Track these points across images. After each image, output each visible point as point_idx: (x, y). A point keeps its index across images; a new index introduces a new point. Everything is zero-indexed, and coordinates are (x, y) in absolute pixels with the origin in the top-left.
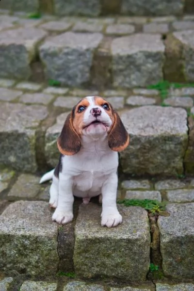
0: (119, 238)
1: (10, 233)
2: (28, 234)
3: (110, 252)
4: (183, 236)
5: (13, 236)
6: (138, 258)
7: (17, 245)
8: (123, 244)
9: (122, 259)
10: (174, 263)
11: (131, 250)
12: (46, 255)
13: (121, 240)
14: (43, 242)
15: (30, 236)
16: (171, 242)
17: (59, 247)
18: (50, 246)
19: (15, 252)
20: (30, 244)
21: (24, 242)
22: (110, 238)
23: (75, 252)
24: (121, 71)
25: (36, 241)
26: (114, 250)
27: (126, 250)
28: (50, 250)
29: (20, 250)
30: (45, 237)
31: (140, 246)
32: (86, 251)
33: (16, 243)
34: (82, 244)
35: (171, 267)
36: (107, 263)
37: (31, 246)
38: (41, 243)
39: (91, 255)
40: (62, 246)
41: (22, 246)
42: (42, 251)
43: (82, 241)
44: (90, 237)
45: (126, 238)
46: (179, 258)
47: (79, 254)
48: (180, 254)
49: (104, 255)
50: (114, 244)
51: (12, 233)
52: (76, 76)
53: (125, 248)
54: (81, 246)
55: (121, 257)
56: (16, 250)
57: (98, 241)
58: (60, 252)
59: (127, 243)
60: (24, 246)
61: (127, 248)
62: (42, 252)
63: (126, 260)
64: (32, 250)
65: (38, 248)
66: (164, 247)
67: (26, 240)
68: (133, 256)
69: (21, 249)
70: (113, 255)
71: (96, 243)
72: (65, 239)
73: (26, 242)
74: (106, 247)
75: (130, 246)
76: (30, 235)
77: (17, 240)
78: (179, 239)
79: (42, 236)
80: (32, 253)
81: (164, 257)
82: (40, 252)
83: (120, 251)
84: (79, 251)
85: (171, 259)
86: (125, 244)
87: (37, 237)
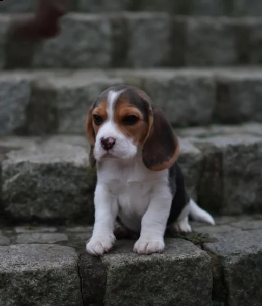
0: (173, 258)
1: (6, 271)
2: (34, 269)
3: (160, 283)
4: (256, 253)
5: (10, 275)
6: (200, 288)
7: (17, 289)
8: (180, 268)
9: (177, 294)
10: (246, 295)
11: (191, 277)
12: (64, 300)
13: (177, 261)
14: (59, 279)
15: (38, 272)
16: (241, 262)
17: (82, 286)
18: (71, 283)
19: (13, 301)
20: (39, 285)
21: (28, 283)
22: (161, 260)
23: (108, 290)
24: (69, 110)
25: (49, 278)
26: (166, 281)
27: (183, 278)
28: (71, 290)
29: (21, 297)
30: (63, 269)
31: (203, 269)
32: (124, 286)
33: (15, 285)
34: (119, 275)
35: (242, 302)
36: (155, 302)
37: (40, 288)
38: (55, 281)
39: (132, 293)
40: (87, 283)
41: (24, 291)
42: (57, 294)
43: (120, 270)
44: (131, 262)
45: (183, 258)
46: (252, 287)
47: (115, 291)
48: (252, 281)
49: (151, 291)
50: (167, 269)
51: (9, 270)
52: (7, 119)
53: (181, 275)
54: (118, 278)
55: (176, 290)
56: (14, 299)
57: (142, 268)
58: (85, 293)
59: (186, 266)
60: (29, 289)
61: (184, 275)
62: (57, 296)
63: (183, 294)
64: (41, 294)
65: (50, 289)
66: (232, 272)
67: (31, 280)
68: (193, 287)
69: (24, 294)
70: (165, 288)
71: (140, 271)
72: (90, 273)
73: (32, 282)
74: (154, 276)
75: (189, 271)
76: (39, 270)
77: (18, 280)
78: (251, 258)
79: (58, 269)
80: (40, 299)
81: (232, 288)
82: (55, 296)
83: (174, 281)
84: (114, 287)
85: (242, 290)
86: (183, 268)
87: (50, 272)
